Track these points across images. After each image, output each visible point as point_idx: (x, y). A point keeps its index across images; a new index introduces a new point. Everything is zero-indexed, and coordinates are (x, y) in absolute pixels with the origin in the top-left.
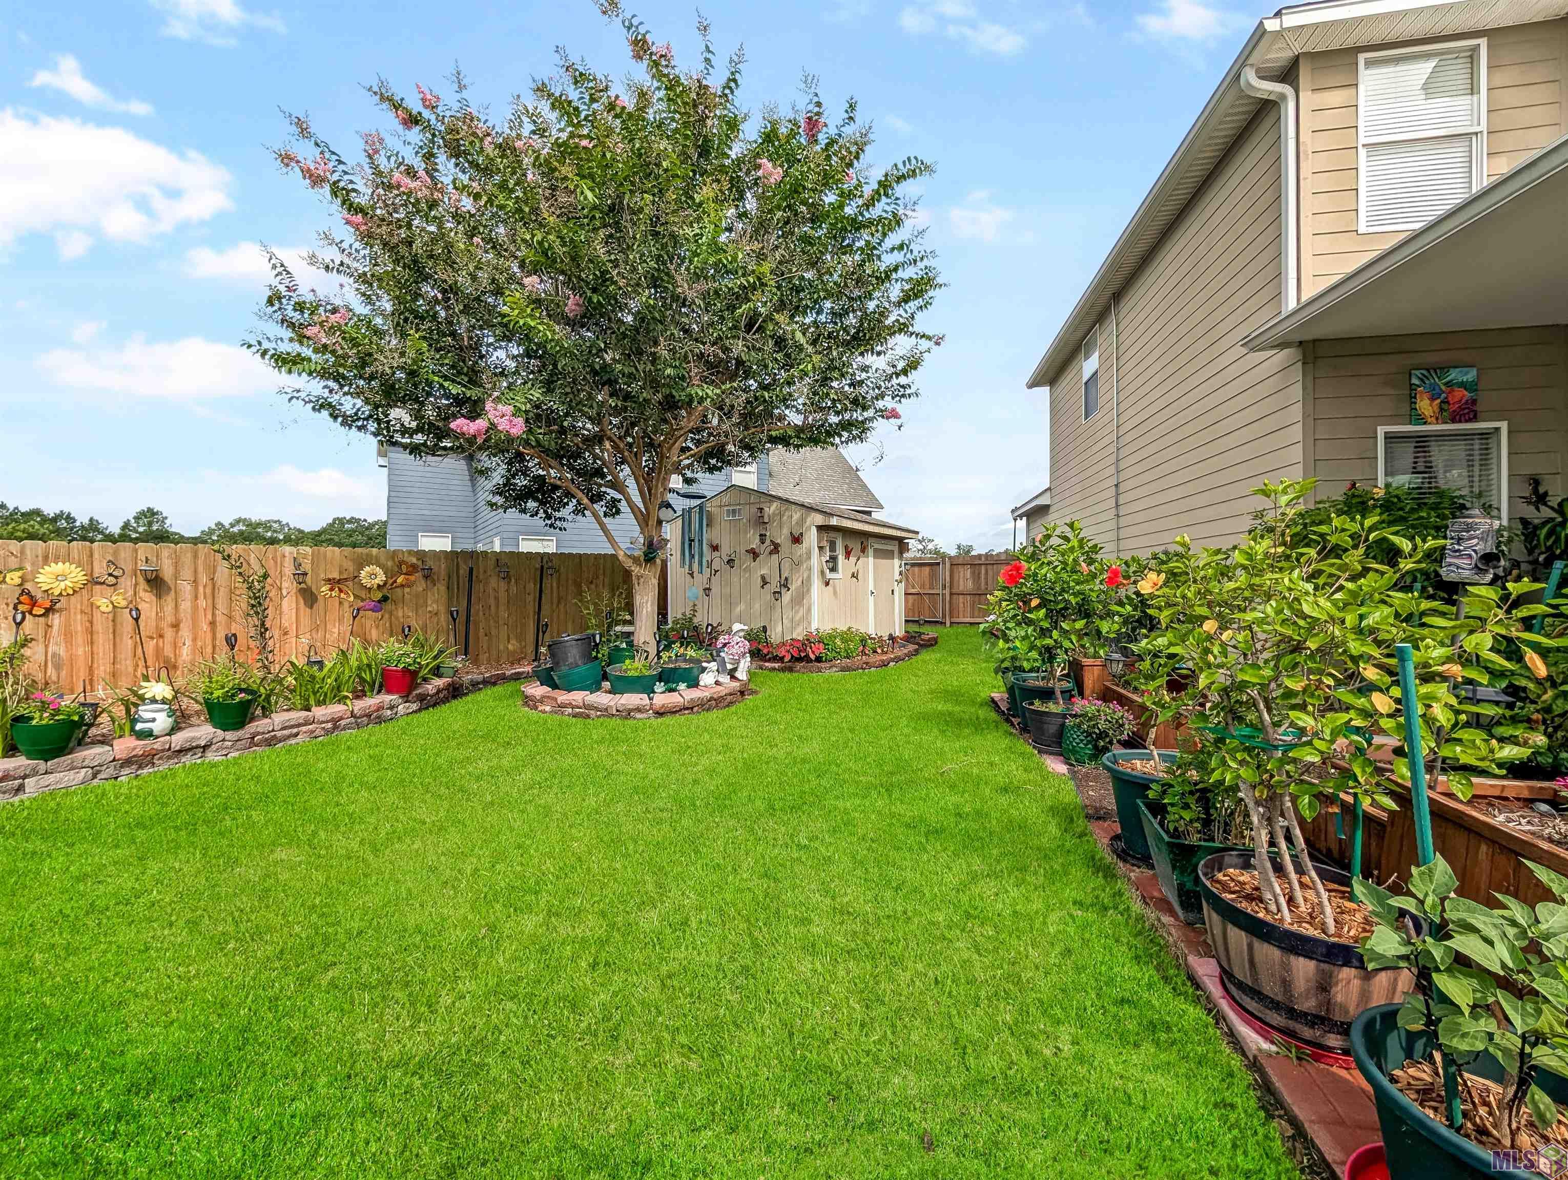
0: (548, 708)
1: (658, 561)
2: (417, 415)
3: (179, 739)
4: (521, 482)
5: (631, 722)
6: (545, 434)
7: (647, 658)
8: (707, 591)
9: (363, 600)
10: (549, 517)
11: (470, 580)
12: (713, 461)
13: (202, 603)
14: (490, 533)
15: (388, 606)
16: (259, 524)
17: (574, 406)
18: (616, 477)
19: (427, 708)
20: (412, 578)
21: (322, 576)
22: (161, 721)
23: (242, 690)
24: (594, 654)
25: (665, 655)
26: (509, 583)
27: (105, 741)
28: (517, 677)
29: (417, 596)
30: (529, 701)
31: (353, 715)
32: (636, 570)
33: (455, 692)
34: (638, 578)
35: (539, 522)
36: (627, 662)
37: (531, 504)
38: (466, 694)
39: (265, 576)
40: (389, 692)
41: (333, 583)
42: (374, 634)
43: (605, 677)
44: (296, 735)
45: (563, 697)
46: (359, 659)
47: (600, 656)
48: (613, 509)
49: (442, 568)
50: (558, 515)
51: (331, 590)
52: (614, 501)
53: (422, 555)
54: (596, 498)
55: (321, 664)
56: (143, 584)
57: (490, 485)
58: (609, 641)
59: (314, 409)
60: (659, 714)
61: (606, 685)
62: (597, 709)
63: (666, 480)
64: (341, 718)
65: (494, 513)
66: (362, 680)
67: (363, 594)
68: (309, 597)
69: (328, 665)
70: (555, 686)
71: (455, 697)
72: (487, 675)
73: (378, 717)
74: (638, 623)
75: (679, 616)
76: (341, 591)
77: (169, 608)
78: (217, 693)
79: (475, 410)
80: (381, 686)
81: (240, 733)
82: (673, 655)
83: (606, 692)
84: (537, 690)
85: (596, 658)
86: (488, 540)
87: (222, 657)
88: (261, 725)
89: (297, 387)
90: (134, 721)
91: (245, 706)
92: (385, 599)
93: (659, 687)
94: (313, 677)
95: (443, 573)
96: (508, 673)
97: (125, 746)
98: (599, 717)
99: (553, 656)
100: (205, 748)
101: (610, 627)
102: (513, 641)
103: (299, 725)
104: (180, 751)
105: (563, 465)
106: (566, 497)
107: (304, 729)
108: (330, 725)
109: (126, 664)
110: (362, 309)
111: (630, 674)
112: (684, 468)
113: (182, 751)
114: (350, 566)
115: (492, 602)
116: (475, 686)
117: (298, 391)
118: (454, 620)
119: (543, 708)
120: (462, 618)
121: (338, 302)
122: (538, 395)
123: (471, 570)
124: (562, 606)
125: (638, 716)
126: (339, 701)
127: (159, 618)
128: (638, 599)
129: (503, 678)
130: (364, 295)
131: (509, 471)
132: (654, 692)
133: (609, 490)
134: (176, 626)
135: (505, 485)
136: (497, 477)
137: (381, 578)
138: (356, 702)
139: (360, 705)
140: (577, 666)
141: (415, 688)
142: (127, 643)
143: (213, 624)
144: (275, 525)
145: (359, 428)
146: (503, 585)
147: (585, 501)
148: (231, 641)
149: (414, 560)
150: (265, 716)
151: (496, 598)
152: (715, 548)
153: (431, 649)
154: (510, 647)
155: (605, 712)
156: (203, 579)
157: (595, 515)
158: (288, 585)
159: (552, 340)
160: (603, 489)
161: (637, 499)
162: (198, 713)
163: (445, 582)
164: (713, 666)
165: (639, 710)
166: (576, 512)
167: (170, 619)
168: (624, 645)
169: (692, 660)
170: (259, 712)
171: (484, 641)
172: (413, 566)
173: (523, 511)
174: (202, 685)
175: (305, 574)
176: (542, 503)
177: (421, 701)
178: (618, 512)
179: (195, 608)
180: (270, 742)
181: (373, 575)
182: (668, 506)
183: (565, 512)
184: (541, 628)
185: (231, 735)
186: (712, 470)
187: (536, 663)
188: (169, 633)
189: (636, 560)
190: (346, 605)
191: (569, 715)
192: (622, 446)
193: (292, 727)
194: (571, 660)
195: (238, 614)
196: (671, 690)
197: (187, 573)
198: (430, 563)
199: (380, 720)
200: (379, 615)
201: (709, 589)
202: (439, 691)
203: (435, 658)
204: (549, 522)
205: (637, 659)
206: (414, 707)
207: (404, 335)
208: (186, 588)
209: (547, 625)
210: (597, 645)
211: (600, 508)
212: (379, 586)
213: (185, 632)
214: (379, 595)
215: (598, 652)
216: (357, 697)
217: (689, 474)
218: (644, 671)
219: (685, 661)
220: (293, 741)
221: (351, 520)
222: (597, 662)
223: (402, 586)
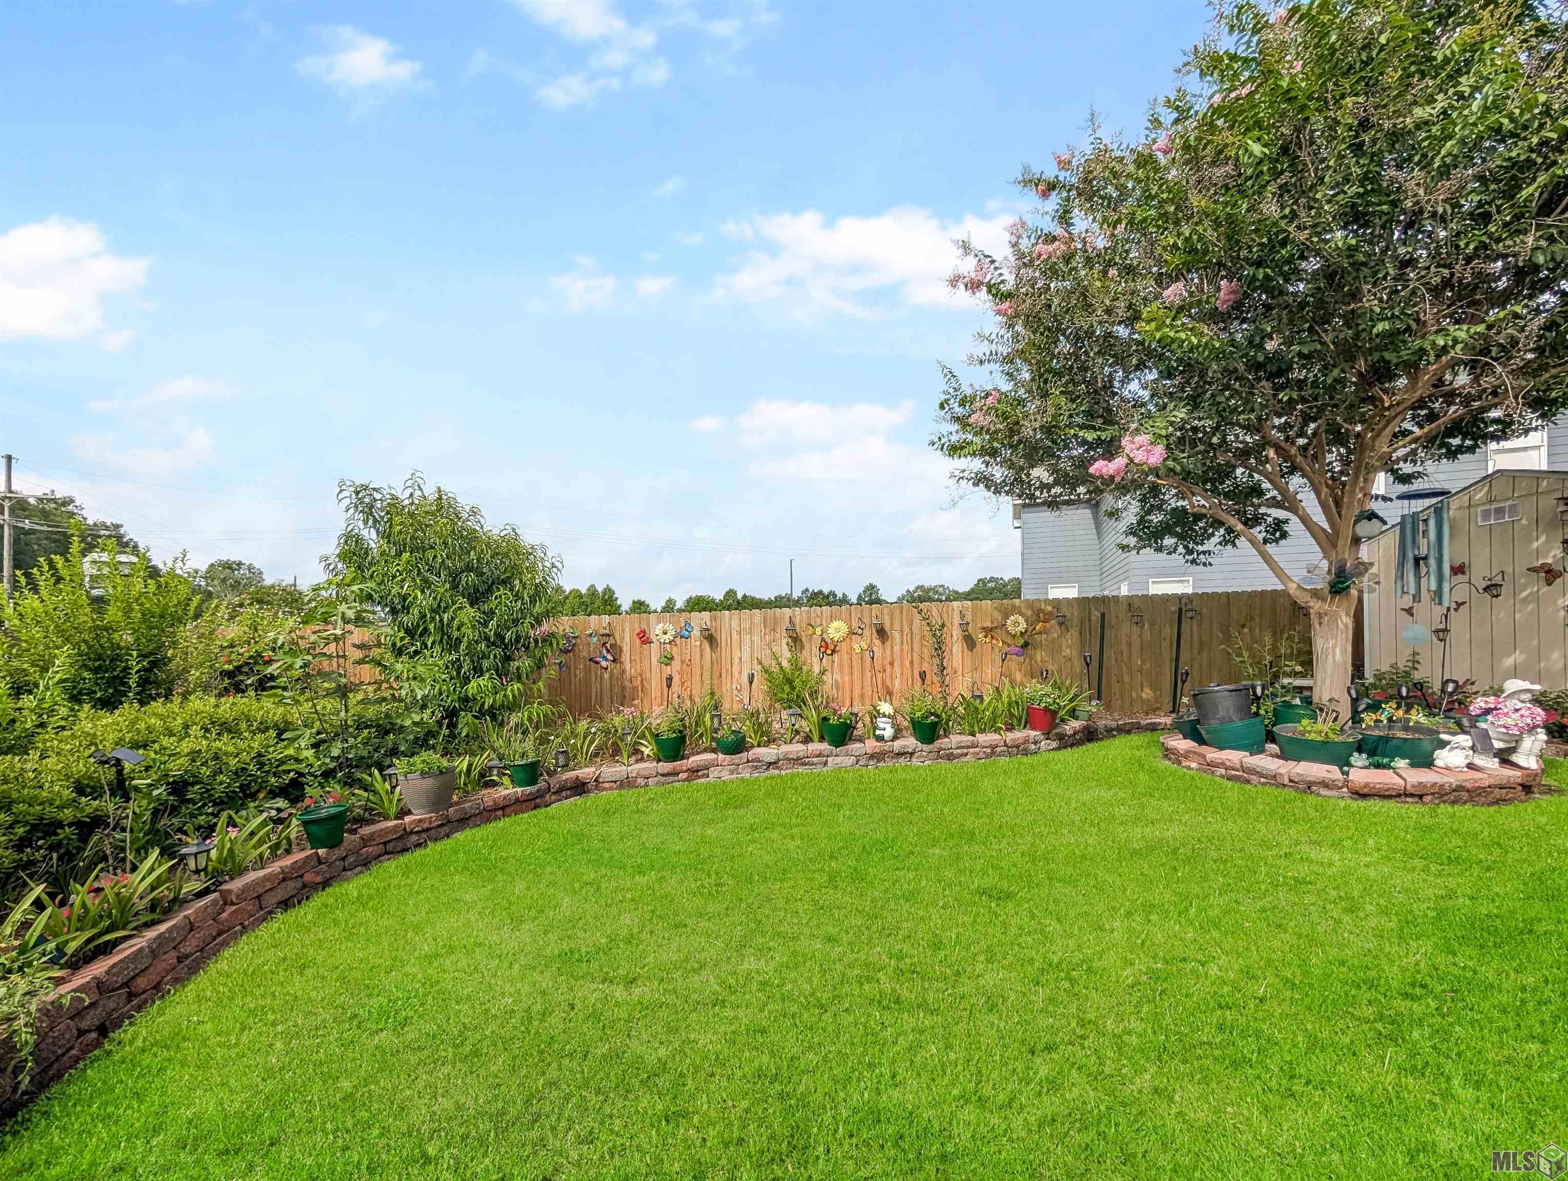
0: (1194, 765)
1: (1354, 592)
2: (1054, 470)
3: (898, 745)
4: (1156, 518)
5: (1311, 799)
6: (1189, 457)
7: (1335, 719)
8: (1442, 633)
9: (1009, 645)
10: (1190, 552)
11: (1103, 627)
12: (1456, 442)
13: (905, 646)
14: (1117, 579)
15: (1030, 650)
16: (930, 589)
17: (1225, 417)
18: (1283, 491)
19: (1065, 747)
20: (1048, 625)
21: (979, 625)
22: (888, 732)
23: (932, 714)
24: (1254, 709)
25: (1369, 718)
26: (1142, 627)
27: (861, 740)
28: (1153, 728)
29: (1053, 641)
30: (1168, 753)
31: (1006, 745)
32: (1315, 606)
33: (1090, 735)
34: (1320, 616)
35: (1178, 559)
36: (1305, 722)
37: (1169, 541)
38: (1101, 739)
39: (943, 626)
40: (1033, 728)
41: (988, 631)
42: (1018, 677)
43: (1271, 737)
44: (966, 755)
45: (1212, 754)
46: (1009, 696)
47: (1262, 712)
48: (1278, 531)
49: (1074, 614)
50: (1200, 548)
51: (986, 637)
52: (1279, 524)
53: (1057, 603)
54: (1257, 520)
55: (981, 697)
56: (875, 635)
57: (1122, 526)
58: (1274, 695)
59: (974, 484)
60: (1360, 794)
61: (1272, 747)
62: (1260, 775)
63: (1369, 481)
64: (997, 746)
65: (1124, 555)
66: (1012, 715)
67: (1009, 640)
68: (970, 642)
69: (987, 699)
70: (1201, 741)
71: (1090, 740)
72: (1120, 722)
73: (1025, 749)
74: (1319, 674)
75: (1385, 668)
76: (993, 638)
77: (888, 652)
78: (918, 714)
79: (1110, 449)
80: (1026, 723)
81: (931, 746)
82: (1384, 718)
83: (1272, 755)
84: (1182, 744)
85: (1257, 714)
86: (1116, 586)
87: (918, 686)
88: (943, 742)
89: (962, 468)
90: (875, 728)
91: (934, 726)
92: (1026, 645)
93: (1359, 760)
94: (976, 709)
95: (1076, 621)
96: (1143, 722)
97: (871, 745)
98: (1264, 784)
99: (1199, 706)
100: (912, 754)
101: (1276, 677)
102: (1147, 690)
103: (968, 747)
104: (898, 754)
105: (1206, 491)
106: (1212, 526)
107: (971, 750)
108: (989, 750)
109: (868, 690)
110: (1006, 386)
111: (1312, 736)
112: (1397, 461)
113: (900, 754)
114: (998, 616)
115: (1124, 647)
116: (1110, 732)
117: (963, 471)
118: (1088, 665)
119: (1188, 763)
120: (1095, 664)
121: (989, 387)
122: (1182, 415)
123: (1103, 615)
124: (1204, 654)
125: (1324, 792)
126: (995, 731)
127: (883, 658)
128: (1319, 644)
129: (1137, 728)
130: (1007, 374)
131: (1143, 508)
132: (1350, 765)
133: (1269, 511)
134: (892, 664)
135: (1139, 523)
136: (1131, 516)
137: (1023, 626)
138: (1008, 734)
139: (1010, 737)
140: (1231, 721)
141: (1055, 728)
142: (868, 675)
143: (912, 662)
144: (941, 590)
145: (1007, 493)
146: (1136, 630)
147: (1240, 527)
148: (923, 675)
149: (1049, 608)
150: (946, 736)
151: (1129, 645)
152: (1458, 570)
153: (1068, 692)
154: (1144, 696)
155: (1273, 779)
156: (906, 630)
157: (1253, 542)
158: (957, 633)
159: (1199, 346)
160: (1262, 510)
161: (1319, 517)
162: (907, 728)
163: (1077, 629)
164: (1465, 740)
165: (1325, 784)
166: (1224, 542)
167: (889, 658)
168: (1297, 701)
169: (1418, 728)
170: (941, 732)
171: (1116, 687)
172: (1050, 613)
173: (1159, 549)
174: (908, 708)
175: (968, 624)
176: (1181, 537)
177: (1060, 740)
178: (1284, 535)
179: (902, 651)
180: (950, 757)
181: (1016, 623)
182: (1372, 516)
183: (1210, 544)
184: (1179, 678)
185: (926, 747)
186: (1452, 454)
187: (1174, 715)
188: (888, 668)
189: (1315, 594)
190: (997, 650)
191: (1222, 776)
192: (1293, 451)
193: (963, 747)
194: (1222, 713)
195: (926, 656)
196: (1378, 766)
197: (897, 626)
198: (1065, 611)
199: (1026, 753)
200: (1021, 659)
201: (1445, 630)
202: (1075, 733)
203: (1071, 701)
204: (1191, 558)
205: (1320, 720)
206: (1054, 744)
207: (1045, 395)
208: (897, 635)
209: (1187, 674)
210: (1257, 698)
211: (1258, 533)
212: (1021, 633)
213: (897, 668)
214: (1022, 642)
215: (1258, 708)
216: (1007, 730)
217: (1407, 468)
218: (1331, 735)
219: (1406, 728)
220: (964, 759)
221: (992, 579)
222: (1258, 719)
223: (1040, 633)
